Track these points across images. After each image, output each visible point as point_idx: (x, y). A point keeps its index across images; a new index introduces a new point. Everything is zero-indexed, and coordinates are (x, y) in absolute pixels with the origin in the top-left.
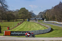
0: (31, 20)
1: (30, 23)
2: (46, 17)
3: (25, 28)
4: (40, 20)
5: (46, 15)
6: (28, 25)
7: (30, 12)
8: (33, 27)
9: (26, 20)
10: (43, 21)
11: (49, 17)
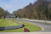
0: (7, 17)
1: (6, 20)
2: (19, 15)
3: (1, 24)
4: (14, 18)
5: (19, 14)
6: (4, 21)
7: (6, 11)
8: (8, 23)
9: (2, 17)
10: (16, 18)
11: (21, 16)
